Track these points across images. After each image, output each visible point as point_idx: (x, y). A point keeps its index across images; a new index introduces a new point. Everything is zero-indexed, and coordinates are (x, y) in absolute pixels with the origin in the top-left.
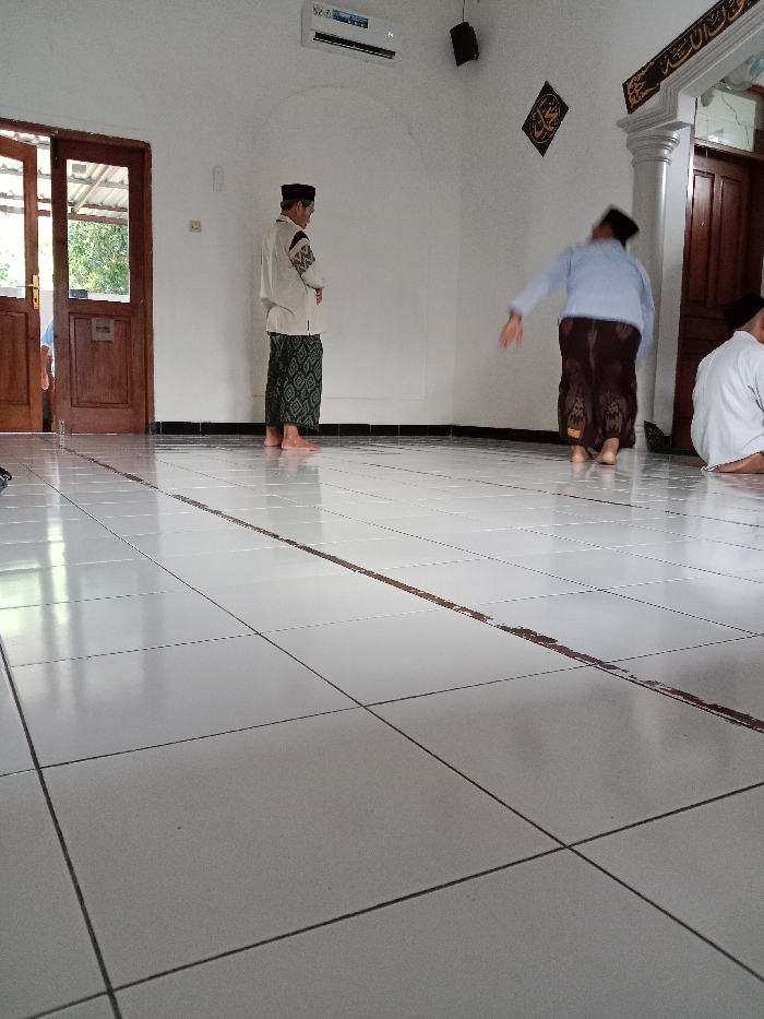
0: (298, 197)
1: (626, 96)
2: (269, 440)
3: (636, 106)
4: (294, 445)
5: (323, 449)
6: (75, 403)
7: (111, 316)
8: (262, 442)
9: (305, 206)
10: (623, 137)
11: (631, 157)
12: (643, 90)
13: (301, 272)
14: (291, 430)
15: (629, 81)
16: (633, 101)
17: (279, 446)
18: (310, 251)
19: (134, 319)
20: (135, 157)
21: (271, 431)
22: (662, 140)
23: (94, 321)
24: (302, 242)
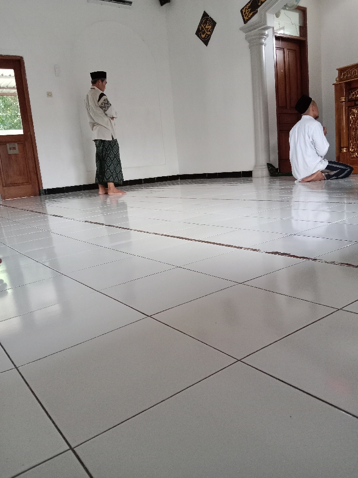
0: (98, 77)
1: (243, 16)
2: (101, 191)
3: (248, 20)
4: (114, 193)
5: (127, 193)
6: (4, 185)
7: (15, 142)
8: (97, 193)
9: (102, 81)
10: (243, 35)
11: (248, 44)
12: (250, 13)
13: (105, 111)
14: (111, 185)
15: (243, 9)
16: (246, 18)
17: (106, 193)
18: (108, 102)
19: (27, 141)
20: (16, 64)
21: (101, 187)
22: (261, 35)
23: (8, 145)
24: (104, 98)
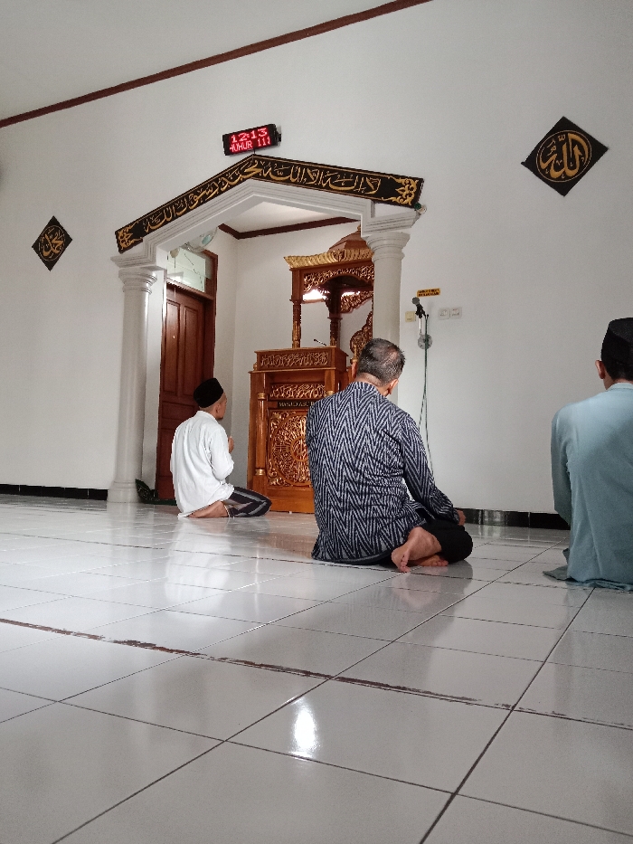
1: (118, 242)
3: (125, 249)
10: (116, 269)
11: (122, 285)
12: (131, 239)
15: (120, 230)
16: (123, 245)
22: (145, 277)
